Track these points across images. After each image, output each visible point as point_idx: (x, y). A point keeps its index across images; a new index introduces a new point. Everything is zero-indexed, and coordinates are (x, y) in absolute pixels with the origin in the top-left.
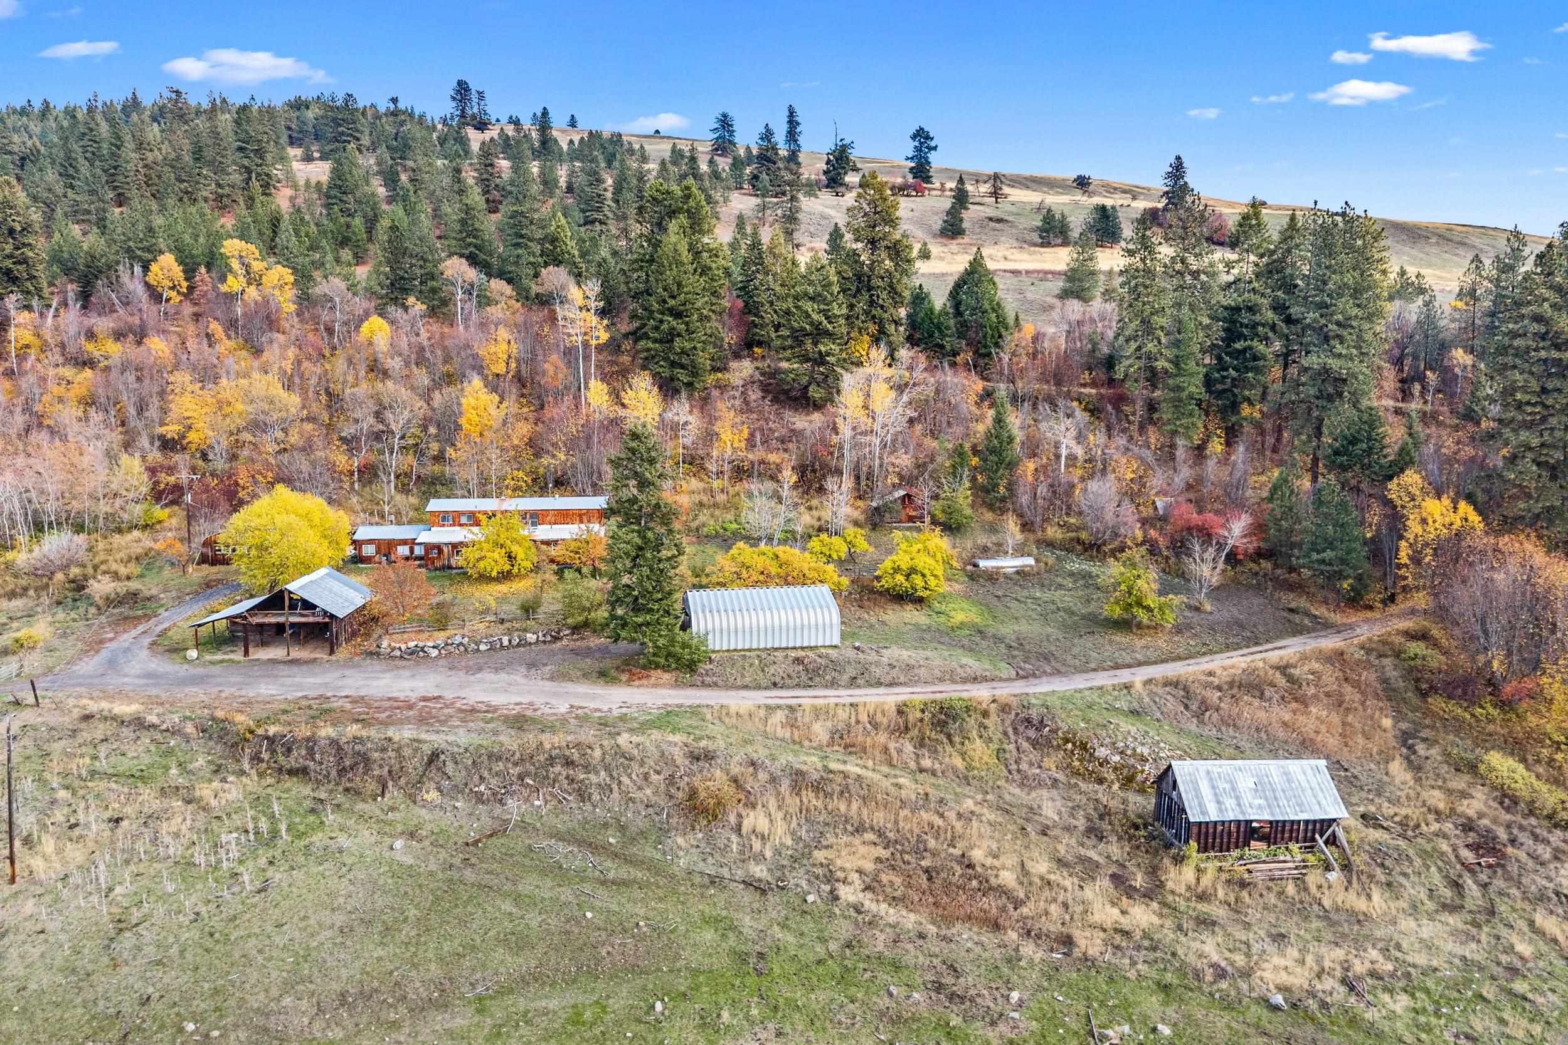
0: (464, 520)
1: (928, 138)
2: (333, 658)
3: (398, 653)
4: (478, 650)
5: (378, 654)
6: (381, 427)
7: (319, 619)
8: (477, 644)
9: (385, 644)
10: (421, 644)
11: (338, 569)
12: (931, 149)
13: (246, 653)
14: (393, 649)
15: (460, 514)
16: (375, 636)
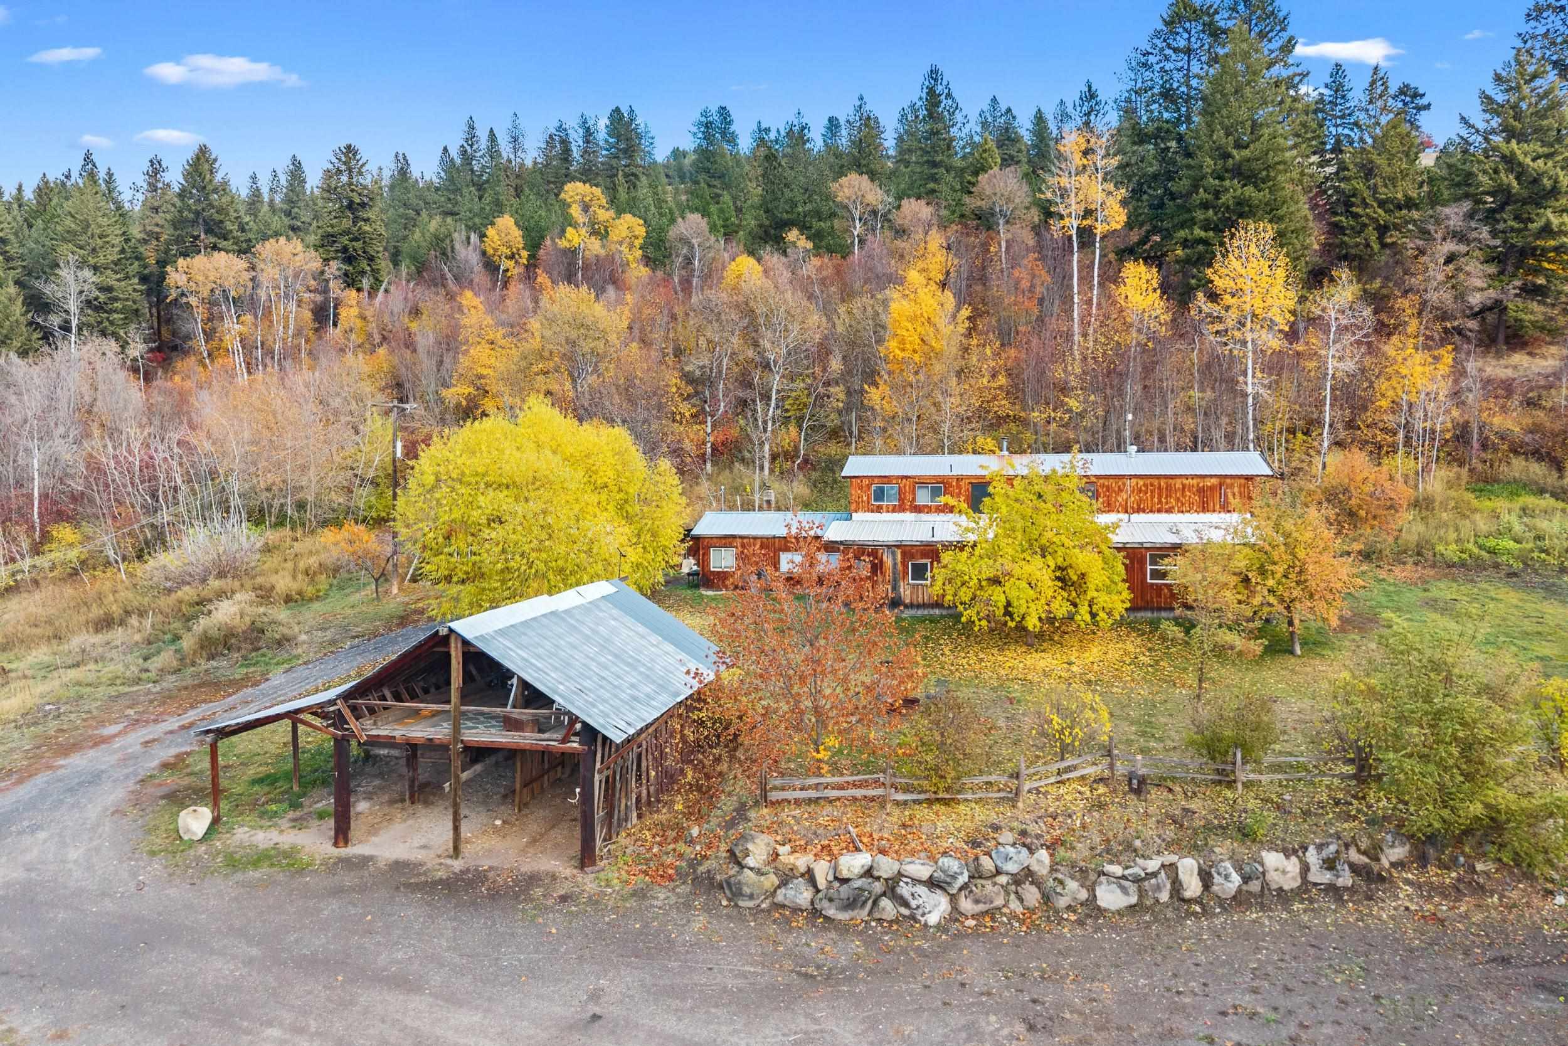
0: (923, 497)
1: (1416, 95)
2: (588, 883)
3: (802, 895)
4: (1092, 909)
5: (735, 891)
6: (750, 353)
7: (551, 740)
8: (1088, 876)
9: (757, 853)
10: (887, 866)
11: (653, 595)
12: (1419, 109)
13: (342, 835)
14: (786, 877)
15: (920, 482)
16: (727, 804)
